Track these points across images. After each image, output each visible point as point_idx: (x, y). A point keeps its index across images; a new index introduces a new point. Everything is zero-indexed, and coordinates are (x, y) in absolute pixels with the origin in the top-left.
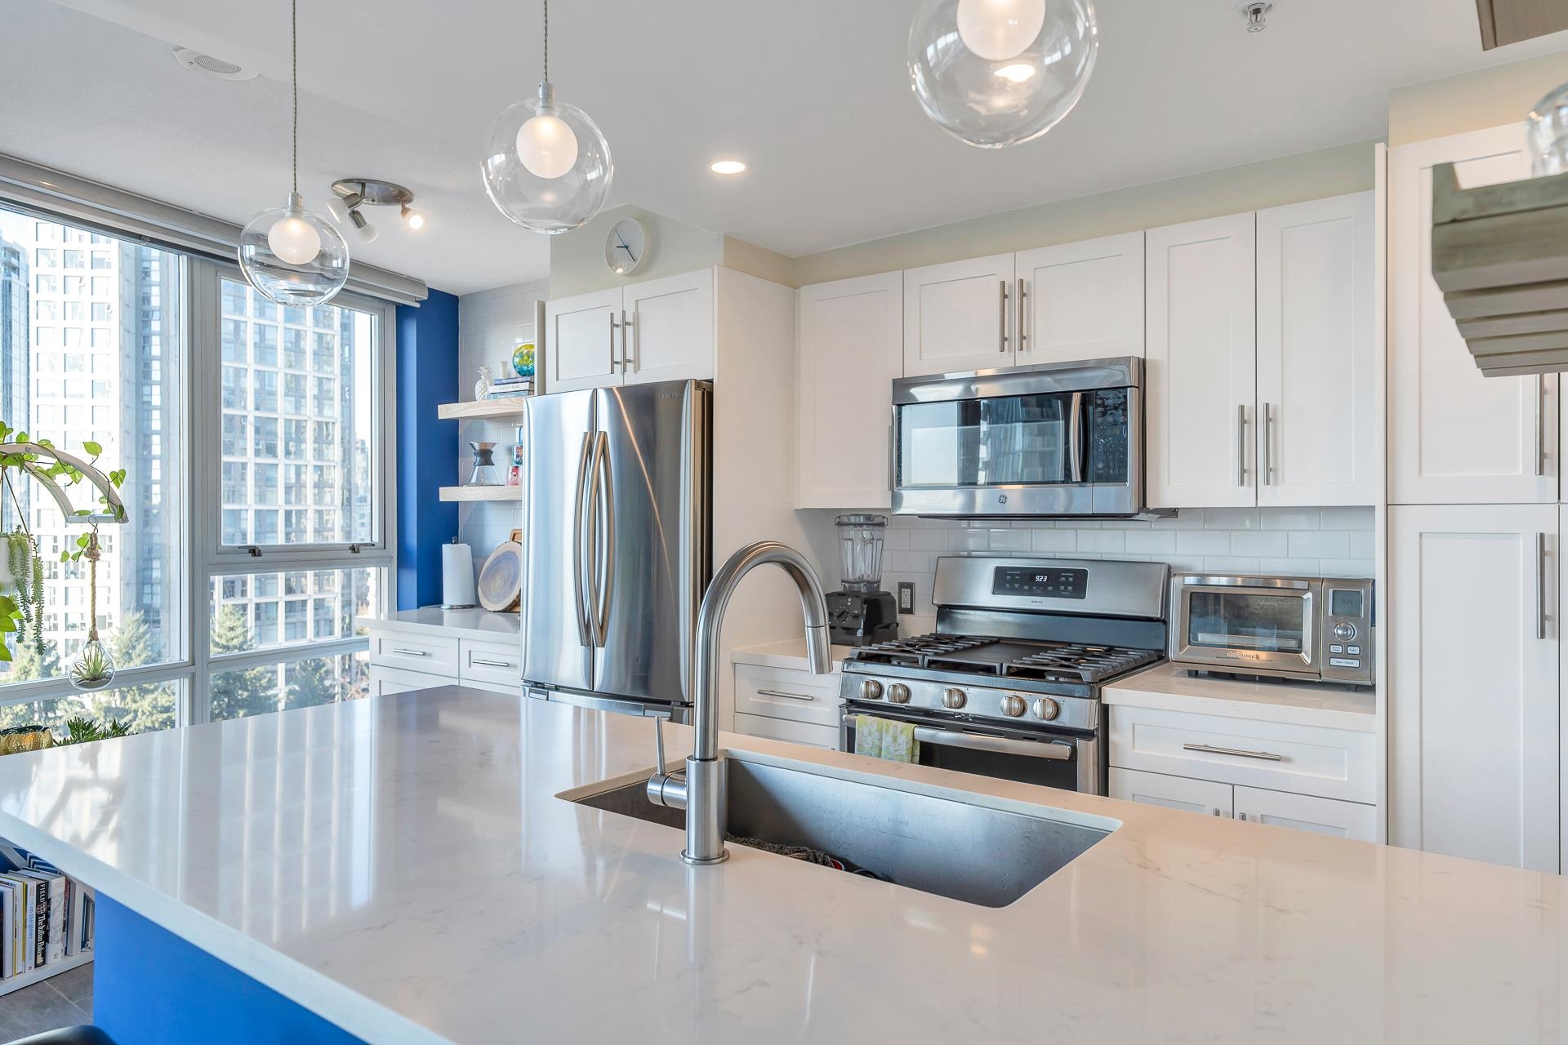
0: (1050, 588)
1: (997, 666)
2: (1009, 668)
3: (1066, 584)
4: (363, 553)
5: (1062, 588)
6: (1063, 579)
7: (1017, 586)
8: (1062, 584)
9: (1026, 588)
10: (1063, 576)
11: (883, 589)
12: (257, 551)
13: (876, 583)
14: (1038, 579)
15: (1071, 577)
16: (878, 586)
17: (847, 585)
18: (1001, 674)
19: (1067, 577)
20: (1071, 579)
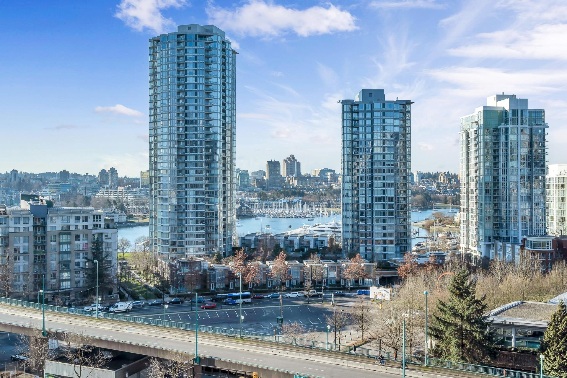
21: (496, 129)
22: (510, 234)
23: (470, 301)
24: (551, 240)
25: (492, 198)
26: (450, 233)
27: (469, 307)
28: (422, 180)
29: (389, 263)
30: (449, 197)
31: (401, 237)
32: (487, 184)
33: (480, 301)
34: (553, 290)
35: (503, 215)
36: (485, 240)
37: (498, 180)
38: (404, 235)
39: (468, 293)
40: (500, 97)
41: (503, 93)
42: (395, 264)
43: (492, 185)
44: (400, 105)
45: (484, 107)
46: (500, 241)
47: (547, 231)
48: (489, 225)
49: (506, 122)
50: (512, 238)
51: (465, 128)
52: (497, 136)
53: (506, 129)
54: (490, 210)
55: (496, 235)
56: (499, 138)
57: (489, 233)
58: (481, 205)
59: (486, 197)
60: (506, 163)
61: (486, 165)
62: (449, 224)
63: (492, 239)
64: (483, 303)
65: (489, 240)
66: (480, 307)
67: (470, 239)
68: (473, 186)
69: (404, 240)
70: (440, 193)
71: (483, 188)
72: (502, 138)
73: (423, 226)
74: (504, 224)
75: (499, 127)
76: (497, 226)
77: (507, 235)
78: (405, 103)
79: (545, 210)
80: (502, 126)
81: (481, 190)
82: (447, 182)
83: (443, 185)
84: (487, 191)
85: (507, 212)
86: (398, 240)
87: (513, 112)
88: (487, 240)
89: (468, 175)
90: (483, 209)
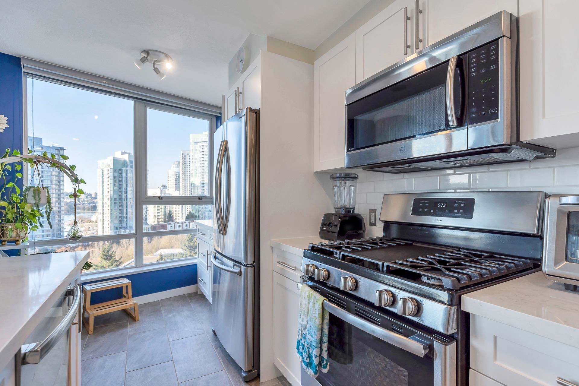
0: (448, 211)
1: (380, 263)
2: (388, 267)
3: (459, 208)
4: (203, 200)
5: (456, 211)
6: (457, 205)
7: (426, 210)
8: (456, 208)
9: (432, 211)
10: (457, 203)
11: (356, 212)
12: (161, 198)
13: (352, 209)
14: (440, 205)
15: (462, 203)
16: (353, 211)
17: (337, 210)
18: (383, 271)
19: (460, 204)
20: (462, 205)
21: (120, 170)
22: (129, 225)
23: (112, 261)
24: (150, 226)
25: (118, 206)
26: (89, 228)
27: (113, 264)
28: (66, 196)
29: (47, 249)
30: (86, 207)
31: (56, 232)
32: (115, 199)
33: (118, 260)
34: (153, 250)
35: (124, 215)
36: (114, 229)
37: (122, 197)
38: (59, 230)
39: (111, 257)
40: (123, 153)
41: (124, 151)
42: (52, 249)
43: (118, 199)
44: (56, 149)
45: (114, 157)
46: (123, 229)
47: (148, 222)
48: (117, 222)
49: (126, 166)
50: (129, 227)
51: (101, 168)
52: (121, 174)
53: (126, 170)
54: (116, 213)
55: (121, 226)
56: (122, 174)
57: (116, 225)
58: (111, 210)
59: (114, 206)
60: (126, 188)
61: (114, 189)
62: (88, 222)
63: (118, 228)
64: (120, 261)
65: (117, 229)
66: (119, 263)
67: (105, 229)
68: (106, 200)
69: (59, 233)
70: (80, 205)
71: (113, 201)
72: (124, 175)
73: (69, 224)
74: (125, 220)
75: (122, 169)
76: (121, 221)
77: (127, 225)
78: (59, 149)
79: (147, 212)
80: (124, 169)
81: (112, 202)
82: (85, 198)
83: (82, 200)
84: (115, 203)
85: (127, 214)
86: (54, 234)
87: (130, 162)
88: (115, 228)
89: (103, 194)
90: (113, 212)
